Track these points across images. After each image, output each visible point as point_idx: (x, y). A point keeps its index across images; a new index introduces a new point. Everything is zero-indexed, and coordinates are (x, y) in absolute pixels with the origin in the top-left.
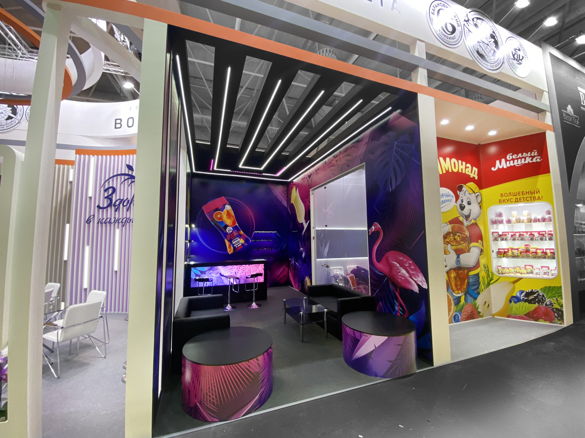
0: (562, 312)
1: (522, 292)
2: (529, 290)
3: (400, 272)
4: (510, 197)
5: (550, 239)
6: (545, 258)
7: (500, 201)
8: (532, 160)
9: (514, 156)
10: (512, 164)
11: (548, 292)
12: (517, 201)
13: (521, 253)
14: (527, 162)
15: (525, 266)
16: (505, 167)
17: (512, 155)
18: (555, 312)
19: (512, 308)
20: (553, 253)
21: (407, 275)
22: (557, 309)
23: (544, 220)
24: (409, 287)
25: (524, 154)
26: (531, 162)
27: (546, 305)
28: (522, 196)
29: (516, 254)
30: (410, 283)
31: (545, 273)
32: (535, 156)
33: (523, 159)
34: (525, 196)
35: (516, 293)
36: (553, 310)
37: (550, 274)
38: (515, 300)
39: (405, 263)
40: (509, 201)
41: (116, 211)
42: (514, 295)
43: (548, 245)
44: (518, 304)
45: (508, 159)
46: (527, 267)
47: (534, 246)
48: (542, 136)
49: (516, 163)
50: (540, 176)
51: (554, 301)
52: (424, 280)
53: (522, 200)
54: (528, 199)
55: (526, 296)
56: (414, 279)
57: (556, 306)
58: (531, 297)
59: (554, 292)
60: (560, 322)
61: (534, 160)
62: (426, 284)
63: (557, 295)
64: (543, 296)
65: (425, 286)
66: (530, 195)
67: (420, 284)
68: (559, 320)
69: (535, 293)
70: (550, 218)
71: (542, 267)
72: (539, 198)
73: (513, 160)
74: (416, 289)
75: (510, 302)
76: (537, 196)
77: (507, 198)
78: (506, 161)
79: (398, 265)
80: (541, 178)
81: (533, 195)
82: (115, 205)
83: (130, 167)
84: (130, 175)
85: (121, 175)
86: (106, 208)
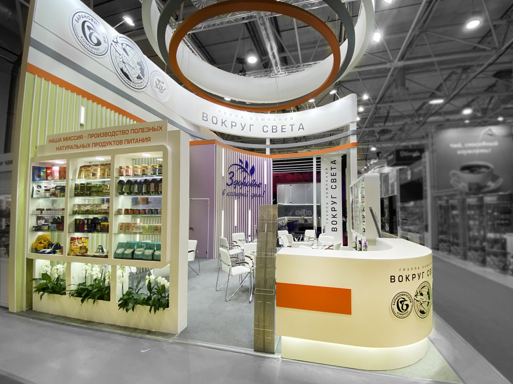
41: (234, 188)
82: (234, 185)
83: (241, 161)
84: (241, 166)
85: (236, 165)
86: (230, 185)
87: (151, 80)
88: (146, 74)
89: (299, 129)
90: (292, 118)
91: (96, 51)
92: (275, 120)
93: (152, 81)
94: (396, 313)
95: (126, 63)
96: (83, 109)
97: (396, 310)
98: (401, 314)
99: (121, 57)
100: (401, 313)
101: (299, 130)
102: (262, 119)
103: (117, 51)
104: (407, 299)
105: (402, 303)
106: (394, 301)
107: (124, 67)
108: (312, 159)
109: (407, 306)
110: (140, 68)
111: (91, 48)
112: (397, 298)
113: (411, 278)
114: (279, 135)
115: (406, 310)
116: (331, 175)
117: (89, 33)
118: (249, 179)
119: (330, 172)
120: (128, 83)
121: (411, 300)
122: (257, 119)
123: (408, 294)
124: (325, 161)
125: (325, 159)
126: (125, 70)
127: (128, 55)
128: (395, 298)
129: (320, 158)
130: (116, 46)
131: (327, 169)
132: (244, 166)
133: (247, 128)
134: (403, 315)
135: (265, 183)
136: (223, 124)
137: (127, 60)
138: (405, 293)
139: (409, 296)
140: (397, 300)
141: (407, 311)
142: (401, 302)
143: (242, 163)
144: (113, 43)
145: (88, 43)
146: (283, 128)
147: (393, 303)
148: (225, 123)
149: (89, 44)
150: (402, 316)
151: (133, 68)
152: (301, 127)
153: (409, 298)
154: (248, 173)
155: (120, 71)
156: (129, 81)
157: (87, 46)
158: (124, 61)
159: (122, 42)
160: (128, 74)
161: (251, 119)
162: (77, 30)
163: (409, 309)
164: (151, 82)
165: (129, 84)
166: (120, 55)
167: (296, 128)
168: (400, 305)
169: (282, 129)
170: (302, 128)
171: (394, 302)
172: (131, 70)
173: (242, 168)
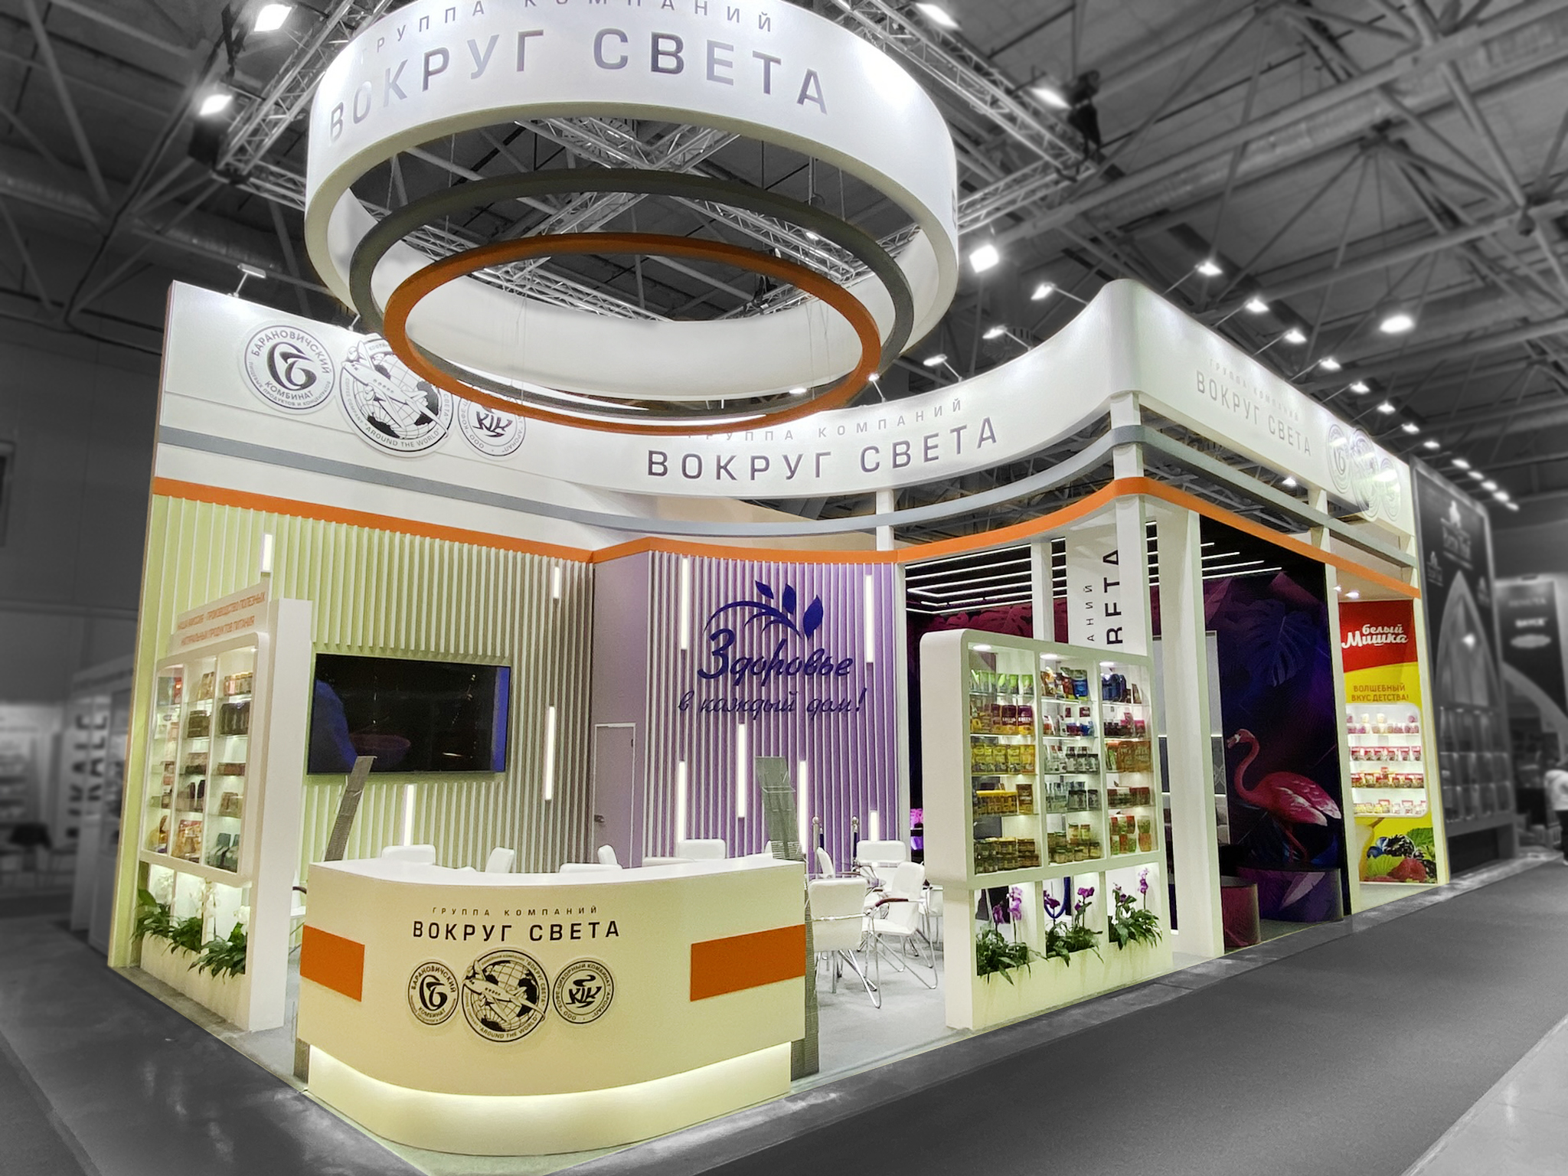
0: (1435, 864)
1: (1384, 839)
2: (1391, 836)
3: (1293, 801)
4: (1366, 693)
5: (1417, 759)
6: (1410, 787)
7: (1353, 697)
8: (1395, 639)
9: (1373, 630)
10: (1369, 642)
11: (1417, 837)
12: (1376, 699)
13: (1378, 779)
14: (1388, 641)
15: (1380, 801)
16: (1360, 645)
17: (1370, 627)
18: (1425, 866)
19: (1370, 867)
20: (1421, 780)
21: (1307, 804)
22: (1428, 861)
23: (1408, 730)
24: (1310, 820)
25: (1385, 628)
26: (1394, 642)
27: (1415, 856)
28: (1382, 693)
29: (1371, 782)
30: (1313, 814)
31: (1408, 811)
32: (1398, 634)
33: (1384, 636)
34: (1387, 693)
35: (1377, 843)
36: (1423, 863)
37: (1414, 812)
38: (1375, 852)
39: (1304, 787)
40: (1365, 699)
41: (736, 683)
42: (1373, 845)
43: (1413, 768)
44: (1379, 858)
45: (1364, 632)
46: (1383, 803)
47: (1393, 769)
48: (1407, 606)
49: (1374, 641)
50: (1405, 664)
51: (1424, 850)
52: (1336, 807)
53: (1382, 698)
54: (1390, 698)
55: (1389, 845)
56: (1319, 808)
57: (1427, 857)
58: (1397, 846)
59: (1423, 836)
60: (1432, 880)
61: (1398, 641)
62: (1339, 812)
63: (1427, 841)
64: (1411, 843)
65: (1337, 815)
66: (1393, 693)
67: (1330, 814)
68: (1432, 877)
69: (1400, 840)
70: (1416, 727)
71: (1403, 801)
72: (1404, 698)
73: (1371, 634)
74: (1322, 821)
75: (1369, 856)
76: (1401, 693)
77: (1363, 693)
78: (1362, 635)
79: (1290, 792)
80: (1406, 668)
81: (1396, 693)
82: (734, 672)
83: (764, 589)
84: (767, 607)
85: (743, 604)
86: (716, 676)
87: (460, 413)
88: (444, 403)
89: (982, 439)
90: (957, 405)
91: (302, 401)
92: (901, 421)
93: (463, 416)
94: (417, 1008)
95: (384, 398)
96: (269, 541)
97: (418, 1004)
98: (427, 1014)
99: (369, 388)
100: (428, 1011)
101: (980, 446)
102: (859, 425)
103: (357, 380)
104: (442, 980)
105: (432, 989)
106: (414, 979)
107: (377, 410)
108: (1026, 553)
109: (444, 998)
110: (425, 397)
111: (290, 400)
112: (420, 975)
113: (459, 932)
114: (919, 472)
115: (439, 1006)
116: (1108, 614)
117: (287, 365)
118: (799, 649)
119: (1100, 598)
120: (388, 445)
121: (455, 986)
122: (841, 431)
123: (446, 970)
124: (1081, 555)
125: (1081, 549)
126: (381, 417)
127: (388, 377)
128: (417, 974)
129: (1059, 547)
130: (356, 369)
131: (1088, 589)
132: (777, 603)
133: (807, 468)
134: (432, 1018)
135: (870, 657)
136: (722, 471)
137: (385, 390)
138: (438, 966)
139: (450, 974)
140: (420, 979)
141: (441, 1009)
142: (429, 985)
143: (770, 595)
144: (348, 365)
145: (283, 390)
146: (929, 445)
147: (412, 984)
148: (728, 467)
149: (286, 391)
150: (428, 1018)
151: (406, 404)
152: (987, 434)
153: (449, 978)
154: (793, 627)
155: (366, 425)
156: (391, 438)
157: (280, 397)
158: (378, 396)
159: (371, 353)
160: (391, 423)
161: (821, 432)
162: (256, 373)
163: (447, 1006)
164: (461, 420)
165: (392, 446)
166: (367, 385)
167: (969, 437)
168: (427, 993)
169: (927, 448)
170: (989, 434)
171: (415, 982)
172: (398, 408)
173: (771, 611)
